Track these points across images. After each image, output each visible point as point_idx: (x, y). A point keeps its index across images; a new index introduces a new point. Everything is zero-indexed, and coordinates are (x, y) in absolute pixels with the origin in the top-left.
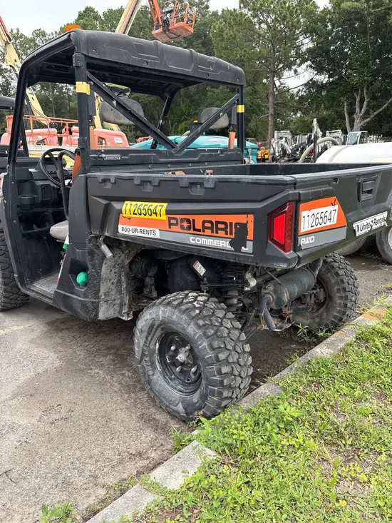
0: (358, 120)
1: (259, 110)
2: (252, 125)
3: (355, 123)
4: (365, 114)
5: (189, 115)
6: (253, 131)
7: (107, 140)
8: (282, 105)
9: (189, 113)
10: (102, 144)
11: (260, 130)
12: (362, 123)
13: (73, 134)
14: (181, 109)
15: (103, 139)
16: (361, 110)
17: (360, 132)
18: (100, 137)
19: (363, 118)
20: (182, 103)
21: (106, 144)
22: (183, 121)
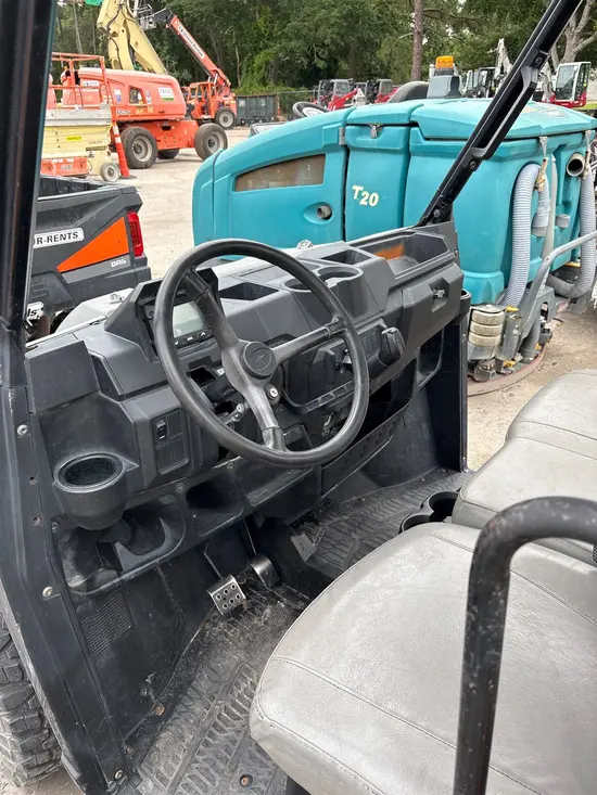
0: (573, 41)
1: (394, 24)
2: (382, 54)
3: (567, 47)
4: (585, 29)
5: (271, 37)
6: (382, 66)
7: (146, 93)
8: (437, 15)
9: (271, 34)
10: (136, 100)
11: (396, 64)
12: (580, 47)
13: (83, 82)
14: (257, 28)
15: (139, 90)
16: (578, 22)
17: (579, 64)
18: (132, 88)
19: (584, 35)
20: (257, 16)
21: (144, 100)
22: (261, 49)
